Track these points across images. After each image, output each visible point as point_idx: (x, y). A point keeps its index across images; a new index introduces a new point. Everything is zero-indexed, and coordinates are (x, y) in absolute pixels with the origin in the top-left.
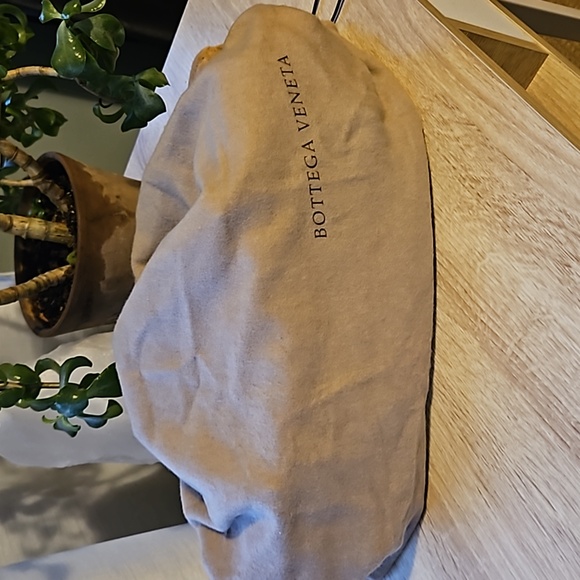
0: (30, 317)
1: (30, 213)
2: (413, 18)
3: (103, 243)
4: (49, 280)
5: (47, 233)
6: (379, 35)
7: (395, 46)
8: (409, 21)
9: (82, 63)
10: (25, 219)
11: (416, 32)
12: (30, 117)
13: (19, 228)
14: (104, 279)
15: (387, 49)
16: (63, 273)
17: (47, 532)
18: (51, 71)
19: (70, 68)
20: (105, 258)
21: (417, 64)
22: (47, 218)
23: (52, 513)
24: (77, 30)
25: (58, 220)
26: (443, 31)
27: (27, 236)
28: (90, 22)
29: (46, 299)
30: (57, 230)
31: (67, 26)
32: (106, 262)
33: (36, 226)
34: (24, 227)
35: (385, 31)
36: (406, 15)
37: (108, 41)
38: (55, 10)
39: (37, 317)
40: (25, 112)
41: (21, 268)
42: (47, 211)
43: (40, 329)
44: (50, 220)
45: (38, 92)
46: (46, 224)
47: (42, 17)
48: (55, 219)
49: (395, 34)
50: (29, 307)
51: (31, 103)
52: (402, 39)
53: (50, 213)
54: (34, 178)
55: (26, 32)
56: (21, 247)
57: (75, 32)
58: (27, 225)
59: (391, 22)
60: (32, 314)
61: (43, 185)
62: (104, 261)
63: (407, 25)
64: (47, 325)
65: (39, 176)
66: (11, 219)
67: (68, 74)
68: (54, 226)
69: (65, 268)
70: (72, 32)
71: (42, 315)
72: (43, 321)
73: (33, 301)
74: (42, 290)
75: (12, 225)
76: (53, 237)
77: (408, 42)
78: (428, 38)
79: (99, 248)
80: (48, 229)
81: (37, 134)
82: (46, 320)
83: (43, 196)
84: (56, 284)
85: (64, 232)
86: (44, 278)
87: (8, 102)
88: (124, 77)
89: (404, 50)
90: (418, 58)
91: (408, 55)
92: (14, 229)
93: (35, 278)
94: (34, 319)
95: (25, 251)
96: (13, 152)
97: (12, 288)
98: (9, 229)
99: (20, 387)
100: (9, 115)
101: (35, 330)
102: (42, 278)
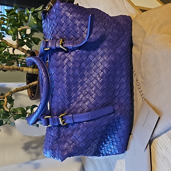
1: (29, 67)
2: (126, 6)
4: (33, 85)
5: (33, 72)
8: (125, 7)
9: (36, 24)
10: (27, 68)
11: (127, 10)
12: (31, 40)
13: (25, 71)
16: (37, 83)
17: (38, 154)
19: (33, 26)
23: (39, 149)
24: (35, 16)
25: (36, 68)
28: (38, 13)
29: (34, 90)
33: (30, 70)
34: (26, 70)
36: (124, 6)
38: (29, 11)
39: (31, 95)
44: (34, 68)
45: (34, 33)
46: (33, 69)
47: (26, 13)
48: (35, 68)
50: (30, 92)
56: (28, 76)
58: (27, 70)
59: (121, 8)
60: (30, 94)
63: (125, 9)
64: (33, 97)
66: (23, 68)
68: (35, 70)
70: (33, 16)
71: (33, 94)
73: (31, 90)
75: (23, 70)
76: (34, 73)
78: (130, 12)
80: (33, 71)
81: (32, 45)
84: (35, 86)
85: (37, 71)
87: (24, 36)
92: (24, 71)
93: (29, 84)
94: (30, 95)
95: (29, 77)
96: (23, 50)
97: (22, 87)
98: (22, 71)
99: (21, 114)
100: (24, 40)
101: (31, 98)
102: (31, 84)
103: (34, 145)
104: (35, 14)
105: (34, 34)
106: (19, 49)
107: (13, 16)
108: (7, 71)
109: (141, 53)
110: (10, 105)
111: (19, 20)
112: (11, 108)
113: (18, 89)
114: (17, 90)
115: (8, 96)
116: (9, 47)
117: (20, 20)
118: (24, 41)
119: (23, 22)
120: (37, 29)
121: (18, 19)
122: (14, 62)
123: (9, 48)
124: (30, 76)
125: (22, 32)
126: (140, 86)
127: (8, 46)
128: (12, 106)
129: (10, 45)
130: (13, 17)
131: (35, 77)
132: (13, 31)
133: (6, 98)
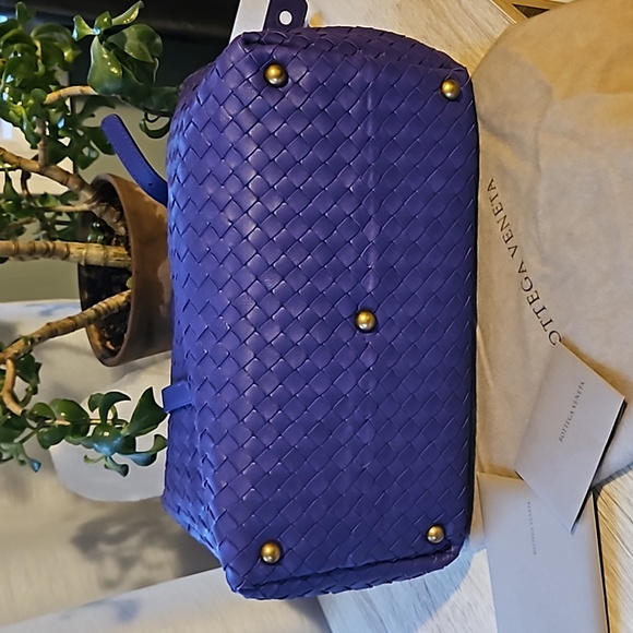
0: (97, 347)
1: (89, 238)
3: (159, 265)
4: (109, 307)
5: (106, 258)
6: (430, 19)
7: (446, 29)
9: (119, 78)
10: (82, 245)
11: (466, 12)
12: (86, 138)
13: (77, 255)
14: (163, 302)
15: (438, 33)
16: (123, 298)
17: (126, 563)
18: (89, 90)
19: (107, 85)
20: (162, 280)
21: (470, 48)
22: (107, 242)
23: (133, 541)
24: (112, 44)
25: (117, 244)
26: (494, 9)
27: (86, 263)
28: (123, 34)
29: (112, 327)
30: (115, 254)
31: (101, 42)
32: (164, 285)
33: (94, 252)
34: (81, 254)
35: (436, 14)
37: (144, 53)
38: (87, 26)
39: (104, 346)
40: (81, 133)
41: (86, 295)
42: (106, 235)
43: (106, 358)
44: (109, 244)
46: (104, 249)
47: (75, 35)
48: (114, 243)
49: (445, 16)
50: (96, 335)
51: (88, 123)
52: (453, 21)
53: (109, 237)
54: (88, 202)
55: (74, 50)
56: (85, 274)
57: (109, 47)
58: (84, 252)
60: (98, 343)
61: (98, 209)
62: (161, 284)
64: (113, 354)
65: (94, 199)
66: (67, 246)
67: (106, 91)
68: (113, 250)
69: (126, 293)
70: (106, 47)
71: (108, 343)
72: (109, 349)
73: (99, 329)
74: (103, 318)
75: (69, 253)
76: (112, 262)
77: (459, 24)
78: (479, 18)
79: (155, 271)
80: (106, 254)
81: (93, 155)
82: (113, 348)
83: (100, 220)
84: (116, 310)
85: (124, 255)
86: (104, 305)
87: (61, 125)
88: (167, 88)
89: (456, 34)
90: (470, 42)
91: (461, 39)
92: (71, 256)
93: (95, 306)
94: (101, 348)
95: (89, 278)
96: (65, 177)
97: (70, 318)
98: (66, 256)
99: (68, 423)
100: (62, 137)
101: (102, 359)
102: (101, 305)
103: (114, 530)
104: (111, 39)
105: (95, 113)
106: (49, 172)
107: (16, 47)
108: (8, 262)
109: (538, 166)
110: (27, 385)
111: (39, 61)
112: (30, 398)
113: (55, 326)
114: (54, 331)
115: (16, 354)
116: (10, 169)
117: (43, 62)
118: (61, 140)
119: (55, 71)
120: (119, 97)
121: (37, 57)
122: (25, 226)
123: (10, 173)
124: (93, 276)
125: (54, 110)
126: (533, 289)
127: (7, 166)
128: (35, 391)
129: (15, 160)
130: (16, 54)
131: (115, 278)
132: (25, 108)
133: (9, 362)
